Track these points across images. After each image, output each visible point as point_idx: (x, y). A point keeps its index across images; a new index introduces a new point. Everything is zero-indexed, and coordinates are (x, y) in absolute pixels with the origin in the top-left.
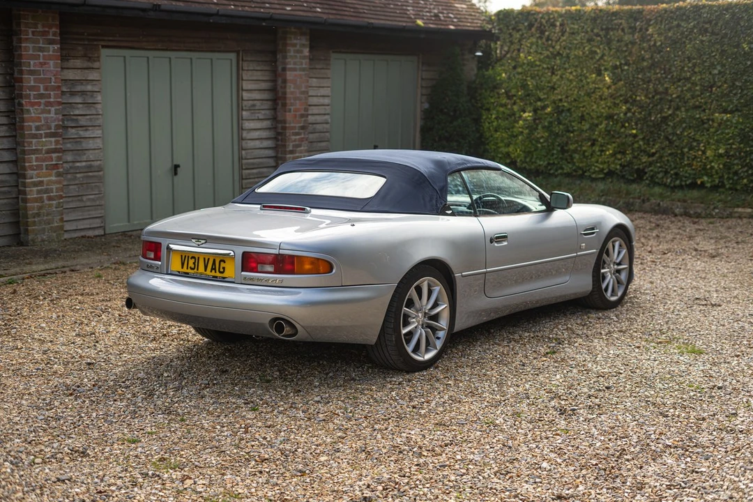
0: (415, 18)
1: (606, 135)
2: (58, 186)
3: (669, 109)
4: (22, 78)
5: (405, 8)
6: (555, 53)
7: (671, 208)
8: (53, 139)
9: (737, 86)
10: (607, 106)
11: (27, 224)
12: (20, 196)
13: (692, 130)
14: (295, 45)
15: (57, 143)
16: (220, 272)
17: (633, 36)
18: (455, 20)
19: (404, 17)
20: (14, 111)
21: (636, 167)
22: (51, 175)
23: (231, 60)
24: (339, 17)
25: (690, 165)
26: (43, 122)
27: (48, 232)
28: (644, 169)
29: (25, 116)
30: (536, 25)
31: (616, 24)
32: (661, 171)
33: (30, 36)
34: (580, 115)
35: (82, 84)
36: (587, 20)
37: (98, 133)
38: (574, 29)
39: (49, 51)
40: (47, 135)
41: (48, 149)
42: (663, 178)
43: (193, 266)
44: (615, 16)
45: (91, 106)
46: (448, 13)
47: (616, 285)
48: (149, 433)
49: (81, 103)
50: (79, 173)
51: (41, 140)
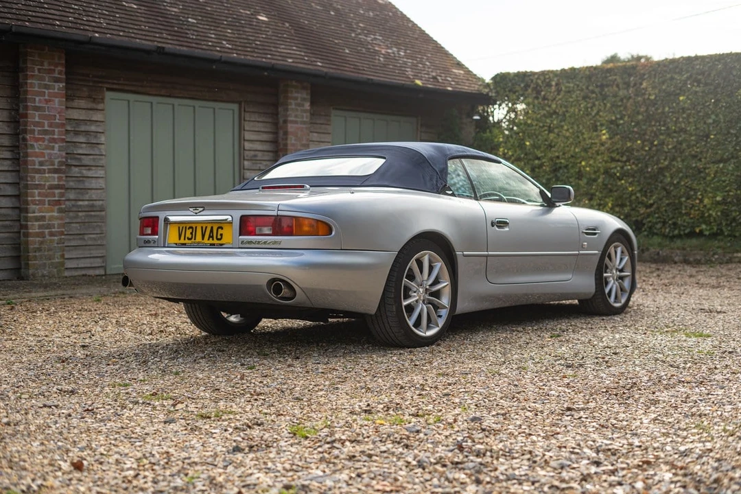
0: (414, 79)
1: (604, 189)
2: (60, 222)
3: (665, 160)
4: (27, 114)
5: (403, 69)
6: (551, 111)
7: (671, 257)
8: (56, 175)
9: (732, 134)
10: (603, 160)
11: (28, 259)
12: (22, 231)
13: (689, 179)
14: (296, 99)
15: (60, 179)
16: (218, 239)
17: (628, 91)
18: (453, 83)
19: (403, 77)
20: (18, 147)
21: (634, 219)
22: (53, 211)
23: (233, 110)
24: (339, 72)
25: (688, 214)
26: (47, 158)
27: (49, 268)
28: (642, 220)
29: (29, 151)
30: (532, 86)
31: (610, 80)
32: (659, 222)
33: (36, 73)
34: (577, 170)
35: (86, 124)
36: (582, 78)
37: (101, 173)
38: (569, 87)
39: (54, 89)
40: (50, 171)
41: (52, 185)
42: (661, 228)
43: (190, 237)
44: (610, 73)
45: (95, 147)
46: (446, 77)
47: (619, 292)
48: (141, 381)
49: (85, 143)
50: (81, 211)
51: (44, 175)
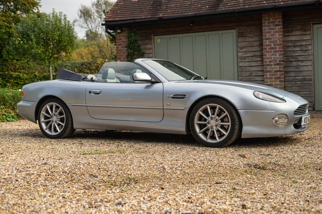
2: (280, 86)
4: (263, 42)
8: (278, 66)
26: (273, 59)
29: (264, 57)
33: (267, 24)
35: (300, 42)
37: (310, 63)
39: (276, 29)
40: (275, 65)
41: (276, 70)
45: (306, 52)
49: (300, 50)
50: (298, 81)
51: (271, 67)
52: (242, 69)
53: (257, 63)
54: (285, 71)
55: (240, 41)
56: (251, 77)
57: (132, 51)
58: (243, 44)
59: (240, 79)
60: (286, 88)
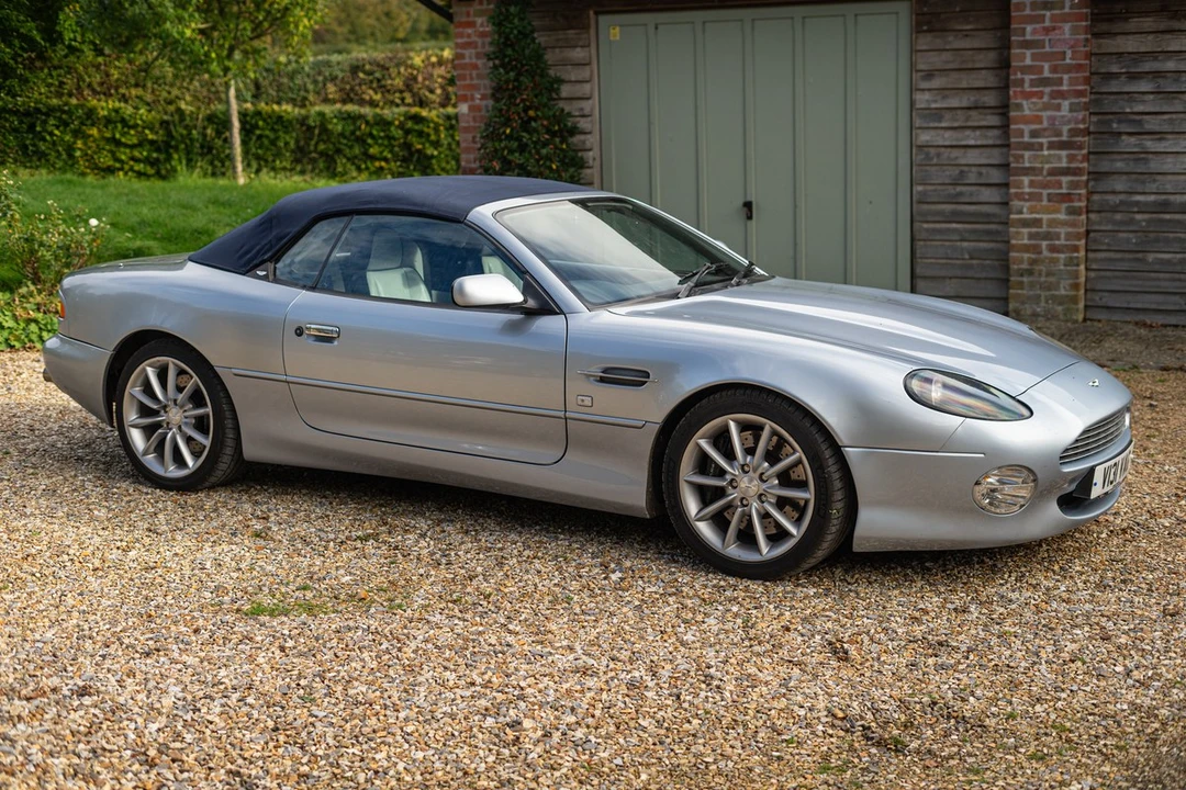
2: (1070, 230)
4: (1010, 54)
8: (1064, 153)
22: (1058, 211)
27: (1047, 302)
29: (1012, 114)
35: (1156, 59)
39: (1063, 8)
40: (1052, 146)
41: (1055, 168)
45: (1174, 98)
49: (1152, 93)
50: (1138, 212)
51: (1039, 153)
52: (928, 157)
53: (986, 137)
54: (1091, 169)
55: (924, 48)
56: (959, 189)
57: (512, 74)
58: (936, 60)
59: (919, 193)
60: (1092, 235)
